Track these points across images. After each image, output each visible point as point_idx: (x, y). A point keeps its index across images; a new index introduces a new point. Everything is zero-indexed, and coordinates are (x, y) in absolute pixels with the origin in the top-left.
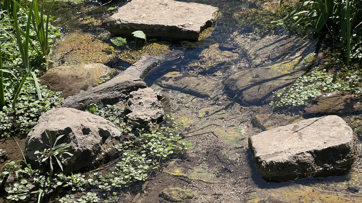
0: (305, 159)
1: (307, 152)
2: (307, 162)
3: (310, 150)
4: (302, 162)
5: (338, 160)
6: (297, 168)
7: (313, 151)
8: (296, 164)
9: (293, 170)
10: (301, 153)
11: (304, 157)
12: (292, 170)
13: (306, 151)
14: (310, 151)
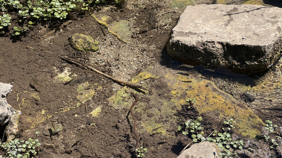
0: (213, 49)
1: (219, 43)
2: (214, 53)
3: (222, 41)
4: (208, 51)
5: (249, 60)
6: (203, 55)
7: (225, 44)
8: (203, 51)
9: (198, 57)
10: (212, 42)
11: (213, 47)
12: (196, 56)
13: (218, 41)
14: (222, 43)
